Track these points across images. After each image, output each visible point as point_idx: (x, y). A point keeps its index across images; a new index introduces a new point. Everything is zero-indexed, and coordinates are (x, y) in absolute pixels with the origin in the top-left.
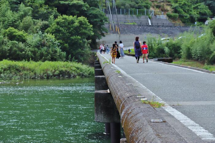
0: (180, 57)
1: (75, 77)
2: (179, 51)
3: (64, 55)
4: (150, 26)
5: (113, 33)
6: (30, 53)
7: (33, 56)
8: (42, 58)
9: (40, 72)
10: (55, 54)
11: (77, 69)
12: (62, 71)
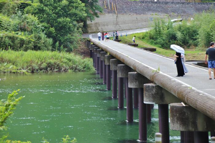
0: (196, 45)
1: (66, 71)
2: (195, 37)
3: (50, 42)
4: (156, 2)
5: (109, 13)
6: (7, 39)
7: (11, 43)
8: (23, 46)
9: (23, 65)
10: (39, 41)
11: (68, 61)
12: (50, 63)
